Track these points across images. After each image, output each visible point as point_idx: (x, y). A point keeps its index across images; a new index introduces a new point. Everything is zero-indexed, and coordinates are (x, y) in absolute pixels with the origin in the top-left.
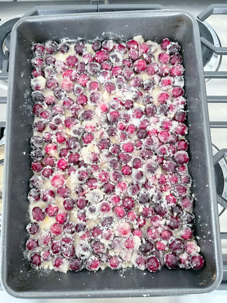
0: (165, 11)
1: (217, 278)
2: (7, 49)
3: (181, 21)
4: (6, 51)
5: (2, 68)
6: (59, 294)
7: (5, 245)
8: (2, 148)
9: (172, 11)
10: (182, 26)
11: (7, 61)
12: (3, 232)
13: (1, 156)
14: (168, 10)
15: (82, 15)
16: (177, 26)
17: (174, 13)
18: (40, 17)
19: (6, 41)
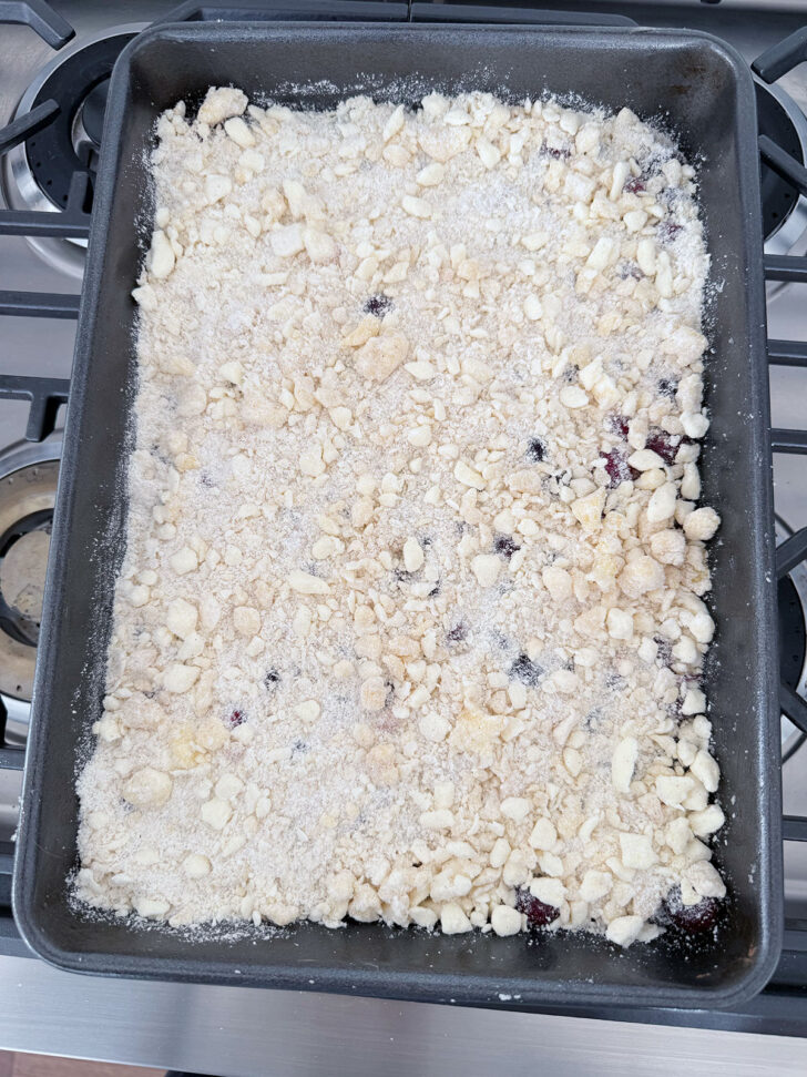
0: (642, 33)
1: (762, 959)
2: (88, 139)
3: (695, 70)
4: (83, 145)
5: (66, 198)
6: (208, 967)
7: (38, 785)
8: (44, 472)
9: (665, 35)
10: (697, 89)
11: (85, 173)
12: (32, 744)
13: (40, 498)
14: (654, 29)
15: (354, 29)
16: (680, 90)
17: (676, 41)
18: (213, 28)
19: (85, 112)
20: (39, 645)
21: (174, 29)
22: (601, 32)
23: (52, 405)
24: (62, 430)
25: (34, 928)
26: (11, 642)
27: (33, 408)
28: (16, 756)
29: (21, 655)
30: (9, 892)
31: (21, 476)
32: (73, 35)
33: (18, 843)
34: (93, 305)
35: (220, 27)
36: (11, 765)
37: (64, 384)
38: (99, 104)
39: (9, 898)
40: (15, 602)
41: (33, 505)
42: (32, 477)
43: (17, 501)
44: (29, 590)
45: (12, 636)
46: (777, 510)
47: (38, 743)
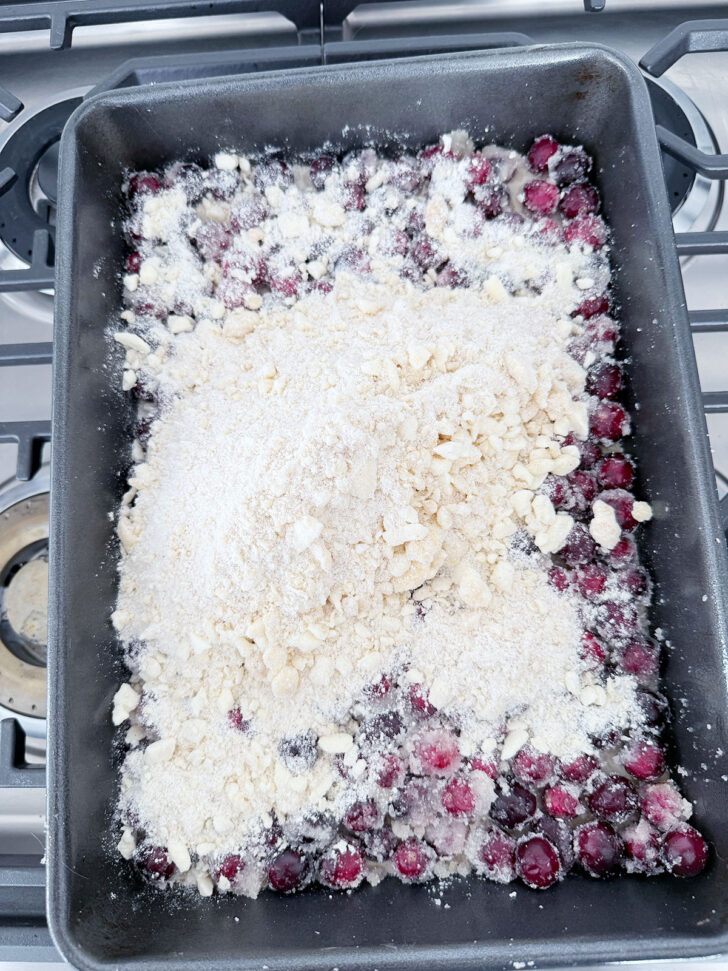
0: (541, 50)
2: (44, 197)
3: (591, 77)
4: (41, 203)
5: (30, 252)
6: (238, 965)
7: (60, 809)
8: (37, 504)
9: (560, 49)
10: (594, 94)
11: (45, 231)
12: (52, 771)
13: (35, 530)
14: (548, 45)
15: (276, 76)
16: (579, 96)
17: (569, 54)
18: (147, 91)
19: (40, 172)
20: (48, 665)
21: (112, 95)
22: (501, 54)
23: (37, 445)
24: (48, 463)
25: (71, 945)
26: (22, 665)
27: (21, 451)
28: (38, 774)
29: (31, 676)
30: (45, 902)
31: (16, 510)
32: (22, 107)
33: (48, 865)
34: (65, 356)
35: (154, 89)
36: (34, 783)
37: (46, 425)
38: (52, 164)
39: (44, 908)
40: (23, 628)
41: (29, 536)
42: (25, 511)
43: (14, 534)
44: (34, 615)
45: (21, 659)
46: (717, 466)
47: (57, 770)
